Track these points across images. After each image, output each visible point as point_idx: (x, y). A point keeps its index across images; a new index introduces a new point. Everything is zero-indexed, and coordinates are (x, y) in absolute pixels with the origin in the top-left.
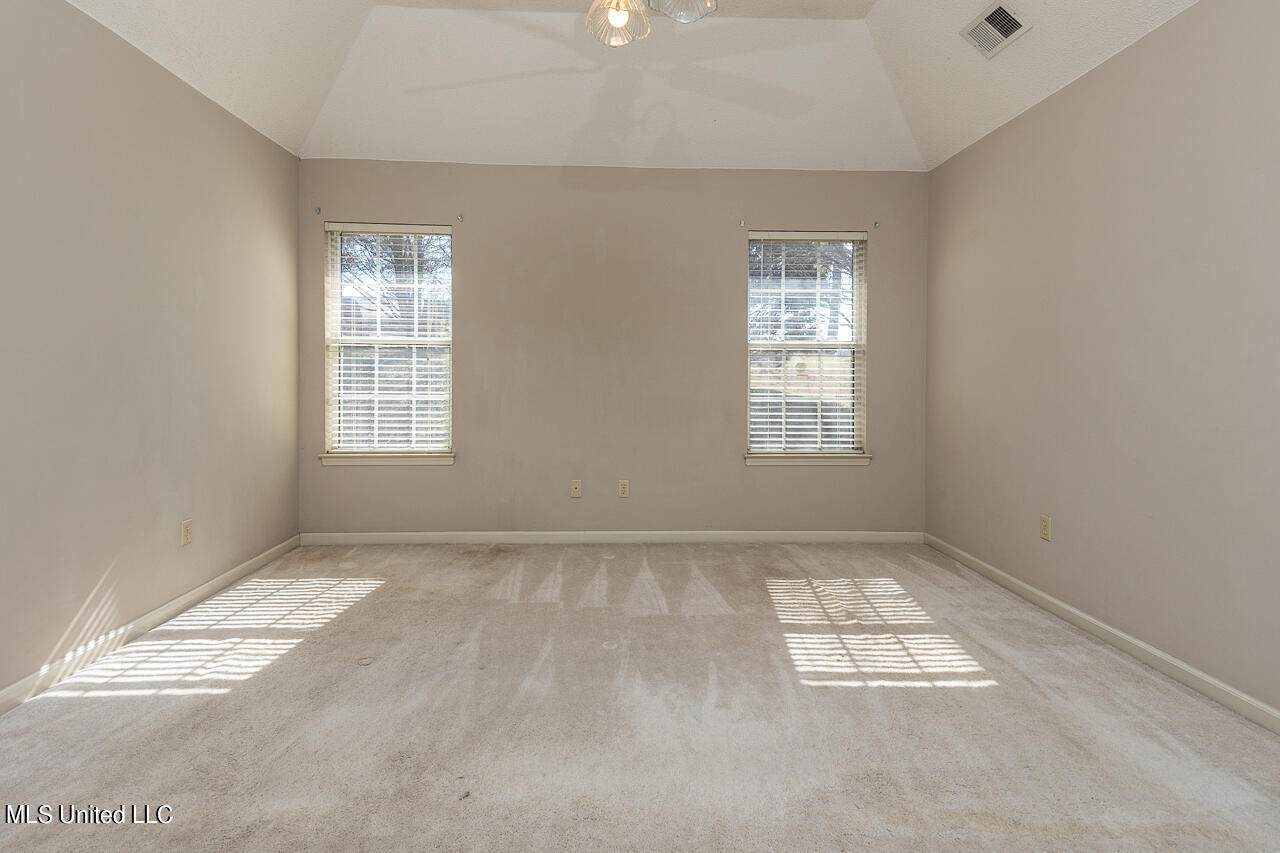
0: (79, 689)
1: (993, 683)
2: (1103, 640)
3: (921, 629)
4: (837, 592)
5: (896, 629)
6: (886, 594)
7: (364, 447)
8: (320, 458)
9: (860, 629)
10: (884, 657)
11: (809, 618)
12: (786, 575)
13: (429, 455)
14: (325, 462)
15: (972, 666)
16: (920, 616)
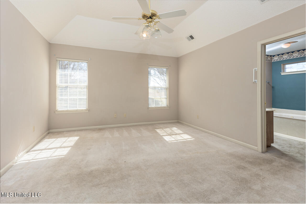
0: (28, 161)
1: (194, 139)
2: (206, 132)
3: (182, 134)
4: (168, 130)
5: (179, 134)
6: (175, 129)
7: (66, 109)
8: (55, 112)
9: (173, 135)
10: (179, 138)
11: (165, 134)
12: (158, 129)
13: (82, 110)
14: (56, 113)
15: (191, 137)
16: (181, 132)
